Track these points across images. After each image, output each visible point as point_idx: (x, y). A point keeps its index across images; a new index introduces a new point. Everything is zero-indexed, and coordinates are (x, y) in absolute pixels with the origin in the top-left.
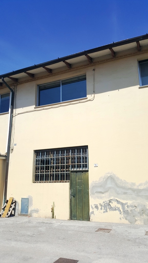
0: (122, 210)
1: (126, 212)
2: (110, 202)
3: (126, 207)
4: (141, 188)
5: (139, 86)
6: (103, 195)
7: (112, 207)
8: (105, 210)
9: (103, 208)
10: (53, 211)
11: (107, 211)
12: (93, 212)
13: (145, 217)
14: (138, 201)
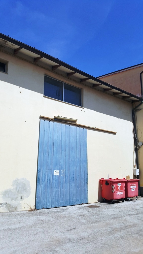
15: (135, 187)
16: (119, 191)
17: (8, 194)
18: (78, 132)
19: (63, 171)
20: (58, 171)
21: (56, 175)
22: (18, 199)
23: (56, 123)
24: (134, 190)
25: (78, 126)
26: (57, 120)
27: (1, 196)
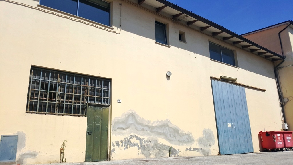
0: (140, 146)
1: (143, 147)
2: (130, 138)
3: (143, 143)
4: (154, 125)
5: (155, 41)
6: (125, 131)
7: (132, 143)
8: (125, 147)
9: (124, 144)
11: (127, 148)
12: (114, 150)
13: (156, 150)
14: (152, 137)
15: (290, 138)
16: (279, 141)
17: (202, 141)
18: (239, 90)
19: (234, 124)
20: (231, 124)
21: (229, 128)
22: (208, 145)
23: (222, 82)
24: (290, 141)
25: (238, 85)
26: (223, 80)
27: (197, 142)
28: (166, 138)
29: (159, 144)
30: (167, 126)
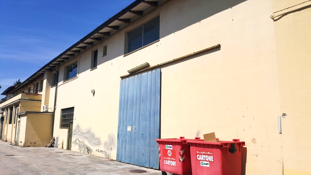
1: (80, 146)
2: (76, 140)
3: (80, 143)
4: (85, 132)
5: (90, 69)
6: (75, 136)
9: (75, 143)
10: (63, 145)
11: (75, 145)
12: (72, 145)
13: (84, 149)
14: (83, 140)
18: (149, 77)
19: (134, 127)
20: (131, 127)
21: (129, 131)
23: (130, 78)
25: (151, 70)
26: (132, 74)
27: (103, 145)
28: (88, 140)
29: (85, 144)
30: (89, 132)
